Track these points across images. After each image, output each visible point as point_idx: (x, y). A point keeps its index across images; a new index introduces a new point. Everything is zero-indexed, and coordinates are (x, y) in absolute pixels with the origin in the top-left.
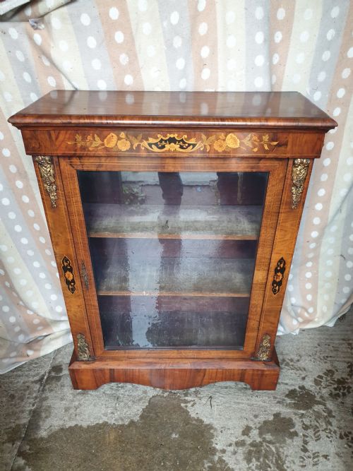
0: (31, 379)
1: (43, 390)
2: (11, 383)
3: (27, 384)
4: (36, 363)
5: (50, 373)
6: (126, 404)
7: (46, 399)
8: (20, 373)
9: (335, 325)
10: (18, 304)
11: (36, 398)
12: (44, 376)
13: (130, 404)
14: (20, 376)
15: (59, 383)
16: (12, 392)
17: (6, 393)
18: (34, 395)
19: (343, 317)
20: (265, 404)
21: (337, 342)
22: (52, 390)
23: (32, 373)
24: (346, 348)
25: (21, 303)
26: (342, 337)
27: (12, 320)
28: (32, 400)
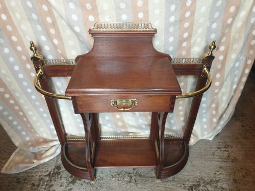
0: (44, 174)
1: (51, 180)
2: (32, 176)
3: (41, 177)
4: (46, 164)
5: (54, 170)
6: (97, 188)
7: (52, 186)
8: (37, 170)
9: (213, 139)
10: (31, 131)
11: (47, 185)
12: (50, 172)
13: (99, 188)
14: (37, 172)
15: (59, 176)
16: (33, 182)
17: (29, 182)
18: (46, 183)
19: (218, 135)
20: (173, 187)
21: (214, 149)
22: (55, 181)
23: (44, 170)
24: (219, 153)
25: (32, 130)
26: (217, 146)
27: (28, 139)
28: (44, 187)
